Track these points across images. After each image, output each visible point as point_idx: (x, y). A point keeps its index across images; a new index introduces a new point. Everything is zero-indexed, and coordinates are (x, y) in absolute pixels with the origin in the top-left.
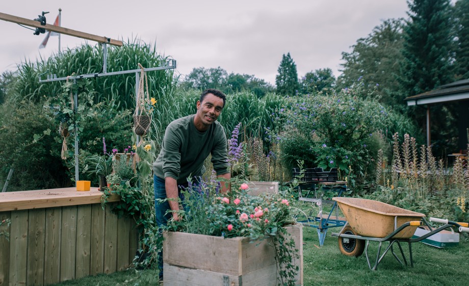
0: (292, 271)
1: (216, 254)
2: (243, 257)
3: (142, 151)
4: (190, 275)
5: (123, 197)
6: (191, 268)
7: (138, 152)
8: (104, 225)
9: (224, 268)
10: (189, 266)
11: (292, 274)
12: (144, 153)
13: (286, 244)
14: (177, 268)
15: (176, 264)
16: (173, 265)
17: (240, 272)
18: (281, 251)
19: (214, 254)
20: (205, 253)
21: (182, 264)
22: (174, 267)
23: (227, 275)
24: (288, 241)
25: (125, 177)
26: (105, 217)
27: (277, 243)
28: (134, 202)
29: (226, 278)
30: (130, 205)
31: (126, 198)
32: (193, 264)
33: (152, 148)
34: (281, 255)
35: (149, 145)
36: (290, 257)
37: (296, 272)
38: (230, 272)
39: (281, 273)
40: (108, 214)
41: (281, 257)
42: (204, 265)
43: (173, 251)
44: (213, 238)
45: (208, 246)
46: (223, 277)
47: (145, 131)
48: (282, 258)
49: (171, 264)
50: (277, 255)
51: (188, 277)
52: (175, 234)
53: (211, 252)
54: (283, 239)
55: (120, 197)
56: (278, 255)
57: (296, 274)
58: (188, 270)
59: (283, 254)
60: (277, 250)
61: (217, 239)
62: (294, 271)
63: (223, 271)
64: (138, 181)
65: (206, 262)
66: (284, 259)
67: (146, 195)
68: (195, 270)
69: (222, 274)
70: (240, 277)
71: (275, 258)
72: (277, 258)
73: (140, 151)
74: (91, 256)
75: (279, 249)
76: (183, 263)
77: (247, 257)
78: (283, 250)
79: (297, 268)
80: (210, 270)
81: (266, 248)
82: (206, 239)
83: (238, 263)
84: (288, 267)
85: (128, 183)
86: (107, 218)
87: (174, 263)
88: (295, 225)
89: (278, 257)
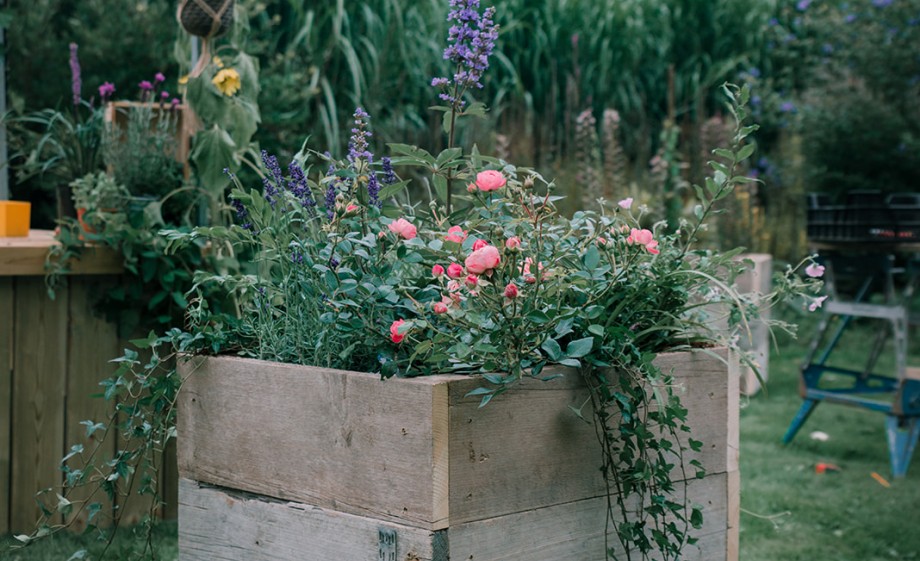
0: (672, 527)
1: (353, 440)
2: (452, 453)
3: (205, 94)
4: (264, 526)
5: (128, 255)
6: (268, 498)
7: (191, 96)
8: (62, 358)
9: (383, 498)
10: (262, 488)
11: (672, 539)
12: (212, 102)
13: (654, 416)
14: (223, 497)
15: (220, 481)
16: (211, 486)
17: (440, 515)
18: (629, 443)
19: (348, 440)
20: (316, 439)
21: (238, 479)
22: (212, 493)
23: (390, 525)
24: (660, 403)
25: (145, 187)
26: (69, 330)
27: (612, 410)
28: (170, 278)
29: (388, 538)
30: (156, 286)
31: (141, 260)
32: (275, 482)
33: (245, 82)
34: (626, 457)
35: (233, 73)
36: (664, 468)
37: (693, 533)
38: (401, 513)
39: (625, 533)
40: (79, 319)
41: (624, 466)
42: (312, 487)
43: (212, 430)
44: (344, 377)
45: (325, 410)
46: (376, 535)
47: (217, 17)
48: (631, 471)
49: (203, 483)
50: (611, 461)
51: (261, 533)
52: (217, 364)
53: (338, 433)
54: (639, 395)
55: (121, 257)
56: (616, 458)
57: (691, 541)
58: (260, 504)
59: (637, 453)
60: (609, 438)
61: (356, 382)
62: (680, 525)
63: (376, 508)
64: (197, 207)
65: (321, 474)
66: (638, 475)
67: (220, 257)
68: (284, 506)
69: (373, 523)
70: (441, 536)
71: (604, 470)
72: (610, 473)
73: (198, 92)
74: (15, 466)
75: (616, 434)
76: (242, 476)
77: (472, 457)
78: (634, 439)
79: (697, 518)
80: (335, 507)
81: (565, 429)
82: (321, 381)
83: (430, 478)
84: (656, 510)
85: (154, 209)
86: (74, 333)
87: (211, 478)
88: (707, 350)
89: (615, 467)
